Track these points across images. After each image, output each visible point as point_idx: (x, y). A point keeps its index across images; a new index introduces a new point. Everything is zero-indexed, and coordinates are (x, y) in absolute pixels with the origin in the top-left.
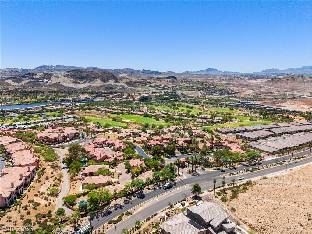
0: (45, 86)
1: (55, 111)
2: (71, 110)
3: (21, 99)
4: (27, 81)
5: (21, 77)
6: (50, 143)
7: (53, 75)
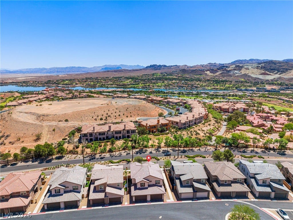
0: (234, 77)
1: (236, 96)
2: (251, 96)
3: (213, 86)
4: (221, 72)
5: (217, 69)
6: (221, 112)
7: (243, 67)
